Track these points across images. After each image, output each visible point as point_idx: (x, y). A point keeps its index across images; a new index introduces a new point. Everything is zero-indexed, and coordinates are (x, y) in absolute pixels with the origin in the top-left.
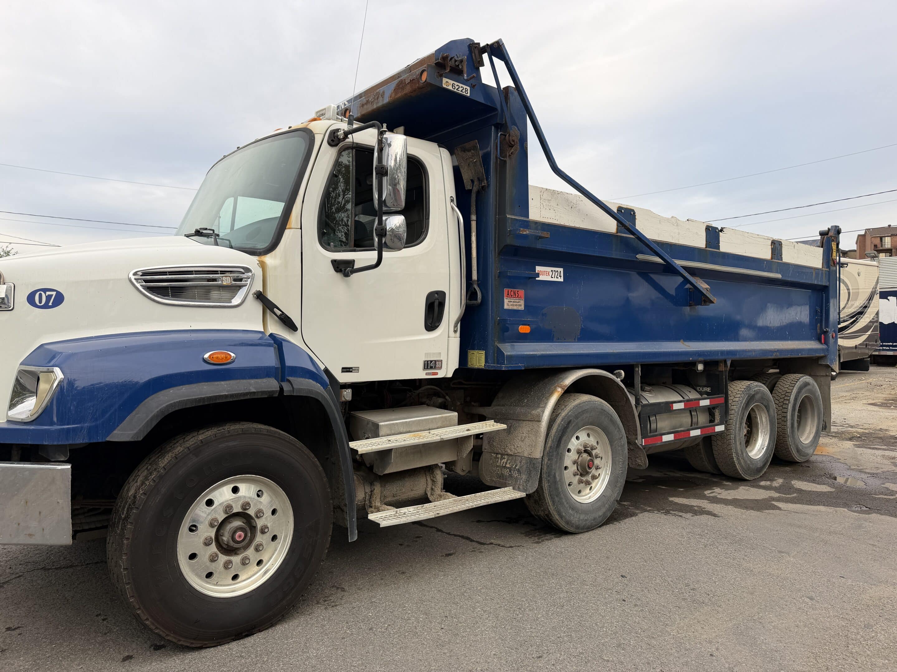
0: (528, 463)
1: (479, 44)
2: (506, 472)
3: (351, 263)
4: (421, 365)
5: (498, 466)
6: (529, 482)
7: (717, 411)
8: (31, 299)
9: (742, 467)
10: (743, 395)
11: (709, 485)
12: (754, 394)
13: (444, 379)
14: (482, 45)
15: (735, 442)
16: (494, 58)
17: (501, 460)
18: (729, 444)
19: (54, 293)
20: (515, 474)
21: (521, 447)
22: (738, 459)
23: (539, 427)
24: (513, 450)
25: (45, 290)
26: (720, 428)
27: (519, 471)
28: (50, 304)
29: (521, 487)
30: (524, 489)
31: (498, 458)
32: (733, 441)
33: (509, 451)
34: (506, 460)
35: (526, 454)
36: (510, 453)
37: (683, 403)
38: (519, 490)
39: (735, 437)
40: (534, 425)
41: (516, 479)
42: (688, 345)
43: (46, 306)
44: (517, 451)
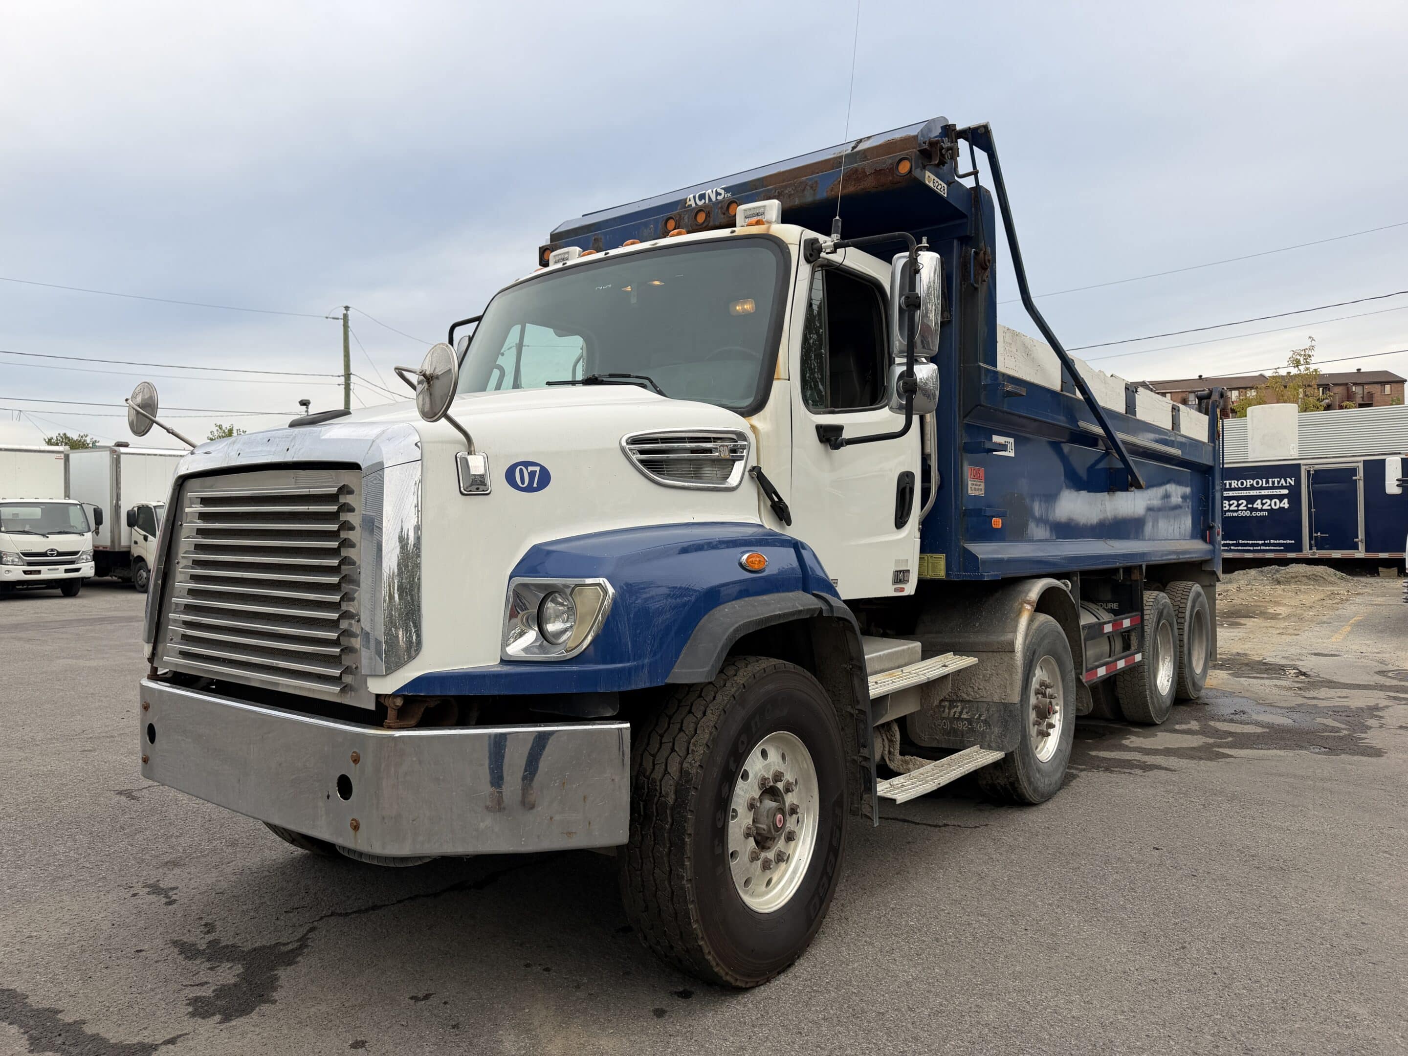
0: (1000, 710)
1: (954, 125)
2: (962, 726)
3: (839, 429)
4: (890, 577)
5: (944, 718)
6: (1006, 737)
7: (1134, 634)
8: (510, 476)
9: (1154, 707)
10: (1153, 611)
11: (1125, 733)
12: (1163, 609)
13: (909, 597)
14: (958, 128)
15: (1149, 675)
16: (974, 147)
17: (950, 709)
18: (1143, 678)
19: (537, 469)
20: (981, 727)
21: (985, 689)
22: (1151, 697)
23: (1012, 659)
24: (972, 693)
25: (527, 464)
26: (1138, 657)
27: (986, 722)
28: (535, 485)
29: (993, 745)
30: (998, 747)
31: (944, 707)
32: (1146, 674)
33: (965, 696)
34: (959, 708)
35: (996, 699)
36: (968, 698)
37: (1111, 624)
38: (990, 748)
39: (1149, 668)
40: (1003, 657)
41: (983, 734)
42: (1112, 545)
43: (530, 489)
44: (979, 695)
